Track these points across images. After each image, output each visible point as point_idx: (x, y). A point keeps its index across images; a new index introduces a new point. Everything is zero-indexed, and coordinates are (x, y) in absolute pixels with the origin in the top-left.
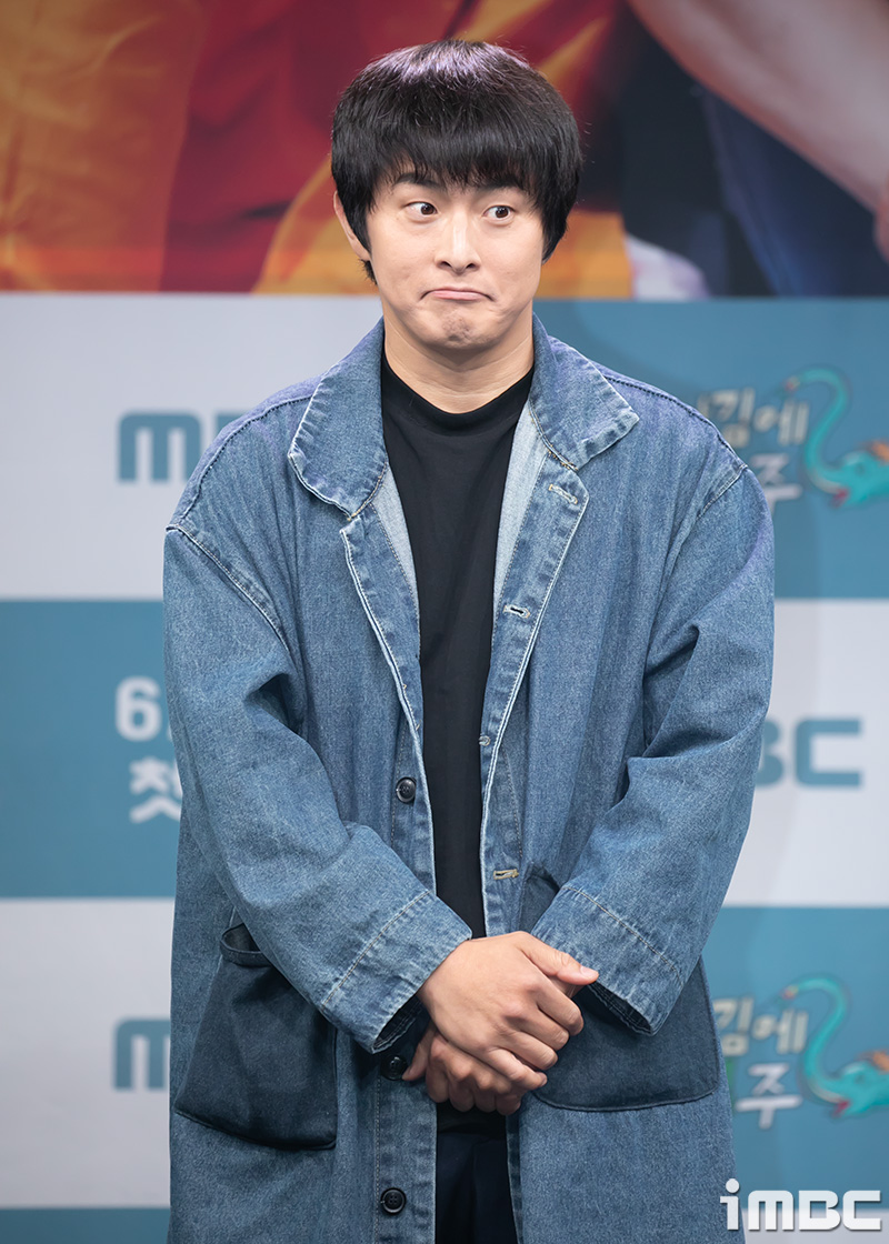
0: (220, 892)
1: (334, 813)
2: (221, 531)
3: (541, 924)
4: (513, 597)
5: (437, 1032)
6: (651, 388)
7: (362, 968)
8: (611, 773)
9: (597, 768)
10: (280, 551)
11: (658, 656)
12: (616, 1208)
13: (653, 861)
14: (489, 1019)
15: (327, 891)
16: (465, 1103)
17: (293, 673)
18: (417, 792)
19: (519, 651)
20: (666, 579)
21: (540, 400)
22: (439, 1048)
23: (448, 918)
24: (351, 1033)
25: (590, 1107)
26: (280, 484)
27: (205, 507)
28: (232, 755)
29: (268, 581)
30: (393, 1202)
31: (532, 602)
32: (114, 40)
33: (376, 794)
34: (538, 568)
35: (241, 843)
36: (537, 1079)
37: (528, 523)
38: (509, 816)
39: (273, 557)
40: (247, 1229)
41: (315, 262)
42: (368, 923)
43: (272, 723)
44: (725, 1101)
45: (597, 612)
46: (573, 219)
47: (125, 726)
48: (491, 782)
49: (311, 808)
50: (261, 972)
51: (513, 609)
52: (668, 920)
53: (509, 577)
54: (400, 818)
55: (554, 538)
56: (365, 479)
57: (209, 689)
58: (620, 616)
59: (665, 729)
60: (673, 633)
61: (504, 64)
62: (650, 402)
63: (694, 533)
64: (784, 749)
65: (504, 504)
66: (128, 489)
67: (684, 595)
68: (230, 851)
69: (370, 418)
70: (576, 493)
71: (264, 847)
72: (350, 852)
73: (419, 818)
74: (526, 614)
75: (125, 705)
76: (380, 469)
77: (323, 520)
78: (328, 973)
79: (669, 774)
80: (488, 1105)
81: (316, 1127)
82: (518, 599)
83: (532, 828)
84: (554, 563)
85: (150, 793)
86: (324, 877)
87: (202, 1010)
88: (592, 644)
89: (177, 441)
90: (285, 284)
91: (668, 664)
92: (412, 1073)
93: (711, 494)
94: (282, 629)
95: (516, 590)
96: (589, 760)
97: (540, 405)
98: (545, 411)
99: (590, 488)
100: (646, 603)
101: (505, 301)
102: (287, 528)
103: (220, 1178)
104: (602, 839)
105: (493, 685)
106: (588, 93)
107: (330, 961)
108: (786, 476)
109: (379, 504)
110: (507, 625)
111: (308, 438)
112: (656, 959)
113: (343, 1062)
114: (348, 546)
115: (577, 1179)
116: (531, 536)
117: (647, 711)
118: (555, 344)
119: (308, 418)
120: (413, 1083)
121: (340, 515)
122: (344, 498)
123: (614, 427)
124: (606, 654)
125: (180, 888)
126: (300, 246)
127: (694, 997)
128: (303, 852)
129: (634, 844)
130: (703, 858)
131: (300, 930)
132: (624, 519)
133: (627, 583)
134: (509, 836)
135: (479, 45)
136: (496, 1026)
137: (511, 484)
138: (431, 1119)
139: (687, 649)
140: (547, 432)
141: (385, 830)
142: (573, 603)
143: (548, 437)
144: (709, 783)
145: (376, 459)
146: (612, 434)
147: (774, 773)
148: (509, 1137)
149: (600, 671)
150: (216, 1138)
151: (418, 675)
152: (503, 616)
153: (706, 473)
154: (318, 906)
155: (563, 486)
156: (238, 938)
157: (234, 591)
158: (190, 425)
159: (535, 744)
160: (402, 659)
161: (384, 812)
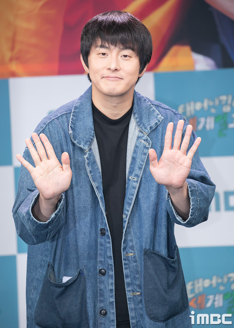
4: (132, 174)
18: (106, 233)
19: (134, 190)
31: (137, 176)
34: (138, 165)
37: (135, 152)
38: (131, 238)
51: (132, 178)
53: (130, 168)
54: (101, 240)
55: (143, 156)
56: (89, 140)
65: (128, 146)
69: (90, 121)
70: (148, 142)
74: (136, 179)
76: (93, 136)
82: (133, 175)
84: (143, 163)
95: (133, 172)
97: (136, 116)
105: (126, 200)
109: (92, 147)
110: (130, 182)
116: (136, 156)
119: (72, 119)
122: (84, 146)
123: (157, 121)
132: (161, 147)
140: (140, 123)
143: (139, 125)
145: (92, 134)
146: (156, 123)
152: (129, 180)
155: (144, 140)
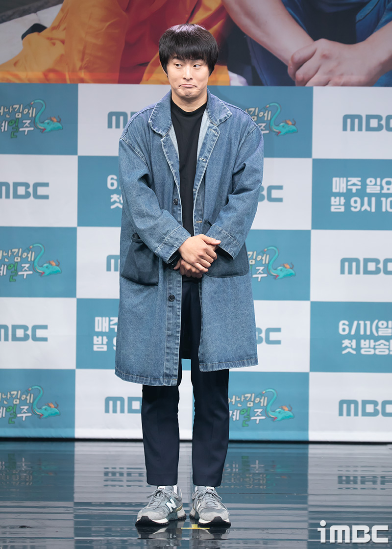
0: (131, 225)
1: (159, 207)
2: (132, 140)
3: (207, 234)
4: (201, 156)
5: (182, 259)
6: (235, 106)
7: (164, 243)
8: (224, 198)
9: (221, 197)
10: (146, 144)
11: (236, 170)
12: (224, 300)
13: (234, 219)
14: (195, 256)
15: (157, 225)
16: (189, 275)
17: (149, 174)
18: (178, 202)
19: (203, 169)
20: (238, 152)
21: (209, 109)
22: (183, 262)
23: (185, 232)
24: (162, 259)
25: (218, 277)
26: (146, 129)
27: (129, 134)
28: (134, 193)
29: (144, 152)
30: (172, 298)
31: (206, 157)
32: (108, 23)
33: (169, 203)
34: (207, 149)
35: (136, 214)
36: (206, 270)
37: (205, 139)
38: (200, 208)
39: (145, 146)
40: (138, 304)
41: (155, 76)
42: (166, 233)
43: (144, 185)
44: (250, 275)
45: (222, 160)
46: (216, 66)
47: (109, 186)
48: (195, 200)
49: (153, 206)
50: (141, 244)
51: (201, 159)
52: (237, 233)
53: (201, 151)
54: (174, 208)
55: (212, 142)
56: (167, 127)
57: (129, 177)
58: (227, 161)
59: (237, 188)
60: (239, 165)
61: (199, 30)
62: (235, 110)
63: (245, 141)
64: (265, 193)
66: (110, 130)
67: (242, 156)
68: (134, 216)
69: (168, 113)
70: (217, 132)
71: (142, 215)
72: (162, 216)
73: (179, 208)
74: (205, 160)
75: (109, 181)
76: (170, 125)
77: (157, 137)
78: (157, 245)
79: (238, 199)
80: (194, 276)
81: (154, 280)
82: (203, 157)
83: (205, 211)
84: (211, 148)
85: (115, 202)
86: (156, 222)
87: (127, 253)
88: (220, 167)
89: (122, 118)
90: (148, 81)
91: (238, 172)
92: (176, 268)
93: (249, 132)
94: (147, 163)
95: (202, 154)
96: (219, 195)
98: (210, 112)
99: (220, 130)
100: (233, 158)
101: (199, 87)
102: (148, 139)
103: (131, 292)
104: (222, 214)
105: (197, 177)
106: (220, 36)
107: (157, 242)
108: (266, 128)
109: (170, 134)
110: (200, 163)
111: (153, 118)
112: (235, 242)
113: (160, 265)
114: (163, 143)
115: (215, 293)
117: (233, 183)
118: (212, 96)
119: (153, 113)
120: (177, 270)
121: (161, 136)
122: (161, 132)
123: (226, 116)
124: (223, 170)
125: (122, 224)
126: (151, 73)
127: (244, 250)
128: (151, 216)
129: (230, 215)
130: (246, 219)
131: (150, 234)
132: (228, 138)
133: (229, 153)
134: (200, 213)
135: (193, 25)
136: (197, 258)
137: (201, 129)
138: (181, 279)
139: (243, 169)
140: (210, 117)
141: (171, 211)
142: (216, 158)
143: (210, 118)
144: (248, 201)
145: (169, 123)
146: (226, 117)
147: (263, 199)
148: (199, 283)
149: (222, 174)
150: (130, 283)
151: (179, 174)
152: (199, 161)
153: (248, 127)
154: (155, 229)
155: (214, 130)
156: (136, 236)
157: (136, 154)
158: (125, 115)
159: (206, 191)
160: (175, 171)
161: (170, 207)
